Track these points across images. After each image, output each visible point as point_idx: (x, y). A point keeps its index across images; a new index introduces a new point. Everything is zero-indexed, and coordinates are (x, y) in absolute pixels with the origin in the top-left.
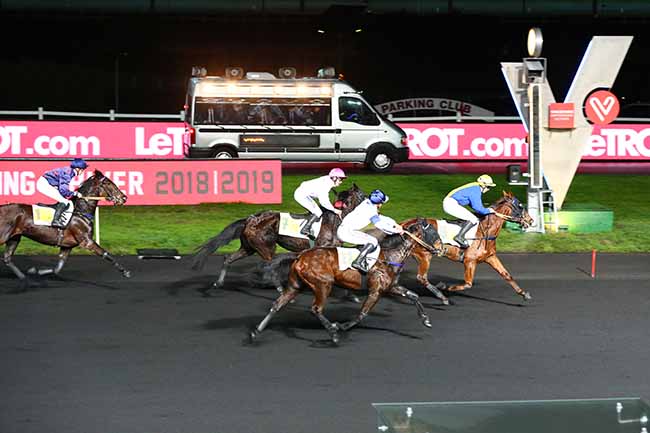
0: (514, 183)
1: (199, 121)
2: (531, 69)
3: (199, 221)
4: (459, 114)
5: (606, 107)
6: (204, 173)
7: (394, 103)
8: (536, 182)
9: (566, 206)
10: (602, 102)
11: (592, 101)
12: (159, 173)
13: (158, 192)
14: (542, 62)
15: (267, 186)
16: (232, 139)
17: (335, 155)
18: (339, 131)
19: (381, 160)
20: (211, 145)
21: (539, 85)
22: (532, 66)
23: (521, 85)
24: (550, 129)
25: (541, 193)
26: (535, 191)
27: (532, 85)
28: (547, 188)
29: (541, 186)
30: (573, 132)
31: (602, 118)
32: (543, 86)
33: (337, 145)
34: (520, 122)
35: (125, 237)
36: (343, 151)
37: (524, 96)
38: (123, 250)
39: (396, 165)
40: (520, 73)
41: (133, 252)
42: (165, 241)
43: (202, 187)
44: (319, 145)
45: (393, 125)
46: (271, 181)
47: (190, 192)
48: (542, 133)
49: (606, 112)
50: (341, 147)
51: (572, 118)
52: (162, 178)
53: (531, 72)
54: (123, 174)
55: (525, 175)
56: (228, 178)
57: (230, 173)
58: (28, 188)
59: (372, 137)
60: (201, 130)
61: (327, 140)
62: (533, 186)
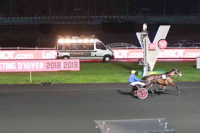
0: (140, 64)
1: (59, 50)
2: (144, 34)
3: (58, 75)
4: (127, 47)
5: (164, 44)
6: (59, 63)
7: (111, 44)
8: (146, 64)
9: (154, 70)
10: (163, 42)
11: (160, 42)
12: (48, 63)
13: (47, 68)
14: (147, 32)
15: (76, 66)
16: (68, 54)
17: (95, 58)
18: (96, 51)
19: (107, 59)
20: (62, 56)
21: (146, 38)
22: (144, 33)
23: (141, 38)
24: (149, 50)
25: (147, 67)
26: (145, 66)
27: (144, 38)
28: (149, 65)
29: (147, 65)
30: (156, 51)
31: (163, 47)
32: (147, 39)
33: (96, 55)
34: (142, 49)
35: (38, 80)
36: (97, 57)
37: (142, 41)
38: (38, 83)
39: (111, 60)
40: (141, 35)
41: (40, 83)
42: (48, 80)
43: (59, 66)
44: (91, 55)
45: (110, 50)
46: (77, 65)
47: (56, 68)
48: (147, 51)
49: (164, 45)
50: (97, 56)
51: (155, 47)
52: (48, 64)
53: (144, 35)
54: (38, 63)
55: (143, 62)
56: (65, 64)
57: (66, 63)
58: (14, 67)
59: (105, 53)
60: (60, 52)
61: (93, 54)
62: (145, 65)
